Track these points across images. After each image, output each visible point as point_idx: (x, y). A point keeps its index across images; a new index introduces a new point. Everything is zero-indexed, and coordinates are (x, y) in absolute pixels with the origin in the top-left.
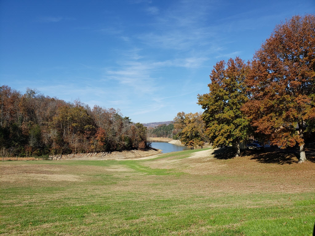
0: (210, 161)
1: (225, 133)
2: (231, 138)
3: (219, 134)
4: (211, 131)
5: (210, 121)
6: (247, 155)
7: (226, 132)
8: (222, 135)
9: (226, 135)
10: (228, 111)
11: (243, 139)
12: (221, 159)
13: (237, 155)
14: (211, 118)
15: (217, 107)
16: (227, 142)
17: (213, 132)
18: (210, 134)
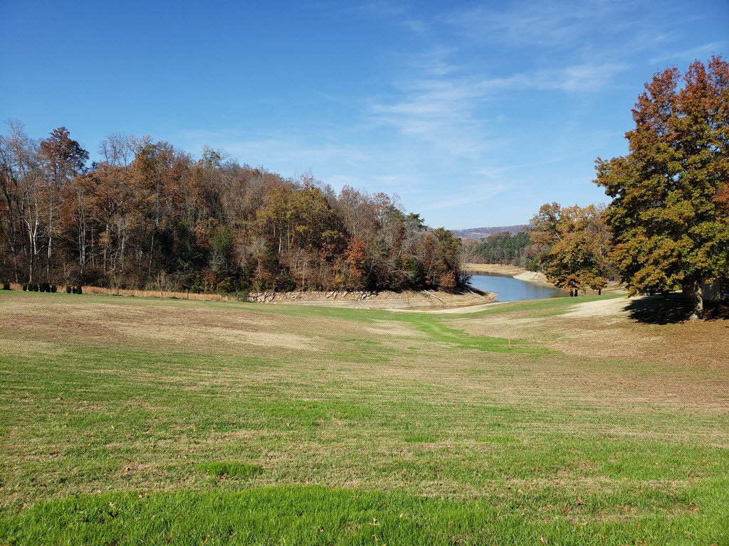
0: (618, 326)
1: (665, 257)
2: (682, 272)
3: (647, 260)
4: (628, 252)
5: (626, 226)
6: (722, 317)
7: (669, 257)
8: (656, 263)
9: (665, 263)
10: (678, 201)
11: (715, 277)
12: (650, 322)
13: (695, 317)
14: (628, 220)
15: (647, 190)
16: (669, 281)
17: (631, 255)
18: (623, 259)
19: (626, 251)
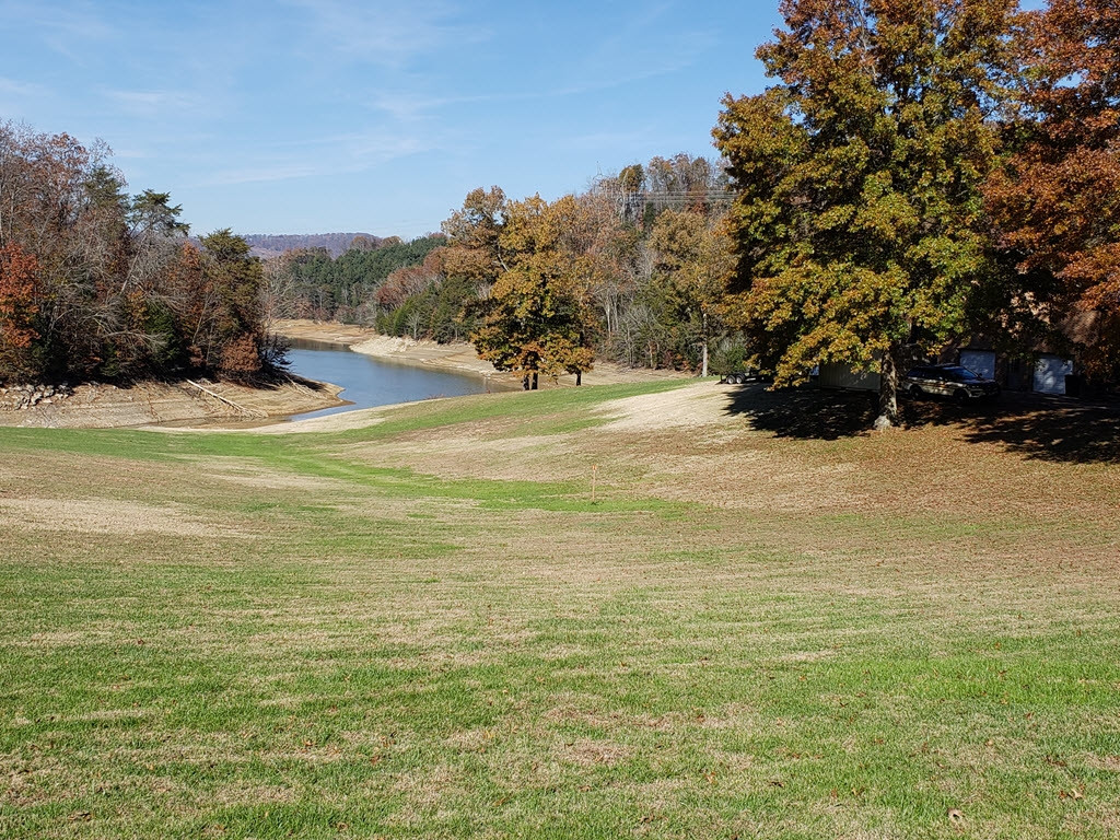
1: (863, 305)
2: (884, 336)
3: (822, 311)
4: (783, 294)
5: (777, 241)
6: (927, 421)
7: (868, 304)
8: (842, 317)
9: (861, 318)
10: (885, 194)
11: (941, 342)
12: (802, 434)
13: (884, 421)
14: (781, 229)
15: (834, 169)
16: (864, 354)
17: (789, 300)
18: (772, 310)
19: (779, 292)
